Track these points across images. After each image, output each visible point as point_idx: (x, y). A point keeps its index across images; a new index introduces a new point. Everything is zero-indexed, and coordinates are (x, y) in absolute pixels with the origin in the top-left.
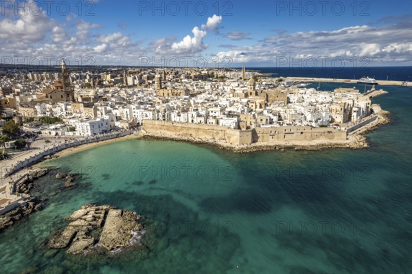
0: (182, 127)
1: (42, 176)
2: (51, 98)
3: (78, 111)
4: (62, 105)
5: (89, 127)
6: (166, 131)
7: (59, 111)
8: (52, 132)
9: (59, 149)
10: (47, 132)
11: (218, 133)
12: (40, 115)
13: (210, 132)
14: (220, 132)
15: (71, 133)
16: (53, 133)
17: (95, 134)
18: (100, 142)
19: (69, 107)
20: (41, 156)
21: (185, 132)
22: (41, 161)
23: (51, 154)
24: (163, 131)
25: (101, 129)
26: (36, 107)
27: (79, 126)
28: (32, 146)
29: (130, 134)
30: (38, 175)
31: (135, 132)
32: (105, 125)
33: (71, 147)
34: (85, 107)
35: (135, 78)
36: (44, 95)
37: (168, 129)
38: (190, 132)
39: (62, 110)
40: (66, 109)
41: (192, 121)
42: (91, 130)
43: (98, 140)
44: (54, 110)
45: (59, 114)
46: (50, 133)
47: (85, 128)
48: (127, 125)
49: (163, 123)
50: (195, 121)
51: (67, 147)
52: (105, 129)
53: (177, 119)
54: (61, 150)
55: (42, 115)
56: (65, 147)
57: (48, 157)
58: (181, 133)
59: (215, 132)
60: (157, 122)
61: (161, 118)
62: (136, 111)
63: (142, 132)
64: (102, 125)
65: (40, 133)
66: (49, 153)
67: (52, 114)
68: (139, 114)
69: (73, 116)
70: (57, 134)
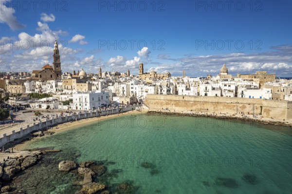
0: (195, 101)
1: (31, 166)
2: (41, 77)
3: (70, 87)
4: (53, 82)
5: (88, 100)
6: (174, 107)
7: (49, 88)
8: (42, 105)
9: (53, 123)
10: (37, 104)
11: (244, 107)
12: (28, 92)
13: (235, 106)
14: (247, 106)
15: (66, 107)
16: (44, 106)
17: (94, 108)
18: (102, 117)
19: (60, 84)
20: (29, 132)
21: (199, 107)
22: (28, 139)
23: (44, 129)
24: (169, 107)
25: (101, 103)
26: (25, 84)
28: (17, 118)
29: (133, 109)
30: (24, 165)
31: (137, 108)
32: (105, 98)
33: (68, 121)
34: (77, 82)
36: (34, 75)
37: (177, 103)
38: (206, 107)
39: (52, 87)
40: (56, 86)
41: (206, 95)
42: (90, 103)
43: (99, 115)
44: (43, 87)
45: (49, 91)
46: (40, 106)
47: (84, 101)
48: (129, 100)
49: (169, 97)
50: (209, 94)
51: (64, 120)
52: (105, 103)
53: (186, 93)
54: (55, 125)
55: (31, 92)
56: (60, 121)
57: (40, 133)
58: (194, 108)
59: (241, 105)
60: (162, 97)
61: (165, 92)
63: (145, 109)
64: (102, 99)
65: (28, 106)
66: (40, 127)
67: (41, 91)
68: (139, 91)
69: (64, 92)
70: (48, 107)
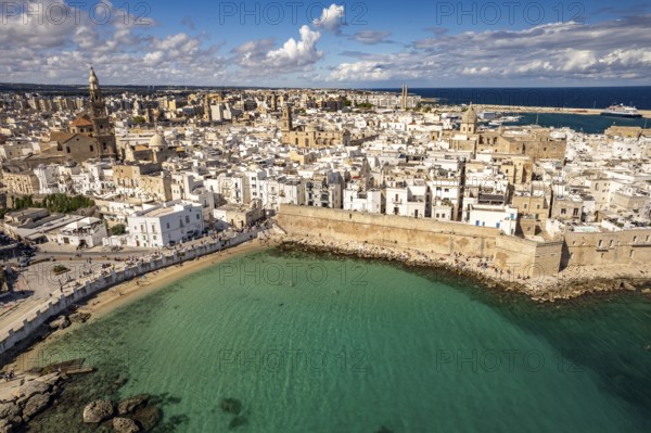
0: (372, 225)
2: (69, 151)
3: (128, 182)
4: (93, 169)
5: (158, 228)
6: (332, 233)
7: (87, 181)
8: (71, 238)
9: (88, 292)
10: (60, 238)
11: (464, 243)
12: (45, 191)
13: (446, 239)
14: (471, 240)
15: (115, 241)
16: (75, 241)
17: (172, 243)
18: (187, 265)
19: (108, 173)
20: (40, 322)
21: (381, 236)
22: (40, 339)
23: (72, 309)
24: (324, 232)
25: (186, 230)
26: (37, 172)
27: (134, 224)
29: (251, 238)
30: (27, 412)
31: (260, 235)
32: (193, 219)
33: (118, 283)
34: (143, 173)
35: (225, 108)
36: (54, 144)
37: (339, 227)
38: (393, 236)
39: (92, 180)
40: (101, 178)
41: (396, 210)
42: (163, 234)
43: (180, 259)
44: (76, 178)
45: (87, 188)
46: (67, 241)
47: (150, 230)
48: (243, 217)
49: (324, 213)
50: (402, 211)
51: (109, 283)
52: (194, 229)
53: (358, 204)
54: (93, 295)
55: (49, 191)
56: (103, 284)
57: (61, 321)
58: (370, 237)
59: (459, 238)
60: (310, 212)
61: (318, 201)
62: (258, 182)
63: (277, 234)
64: (188, 221)
65: (43, 240)
66: (63, 306)
67: (71, 187)
68: (268, 193)
69: (118, 192)
70: (83, 243)
